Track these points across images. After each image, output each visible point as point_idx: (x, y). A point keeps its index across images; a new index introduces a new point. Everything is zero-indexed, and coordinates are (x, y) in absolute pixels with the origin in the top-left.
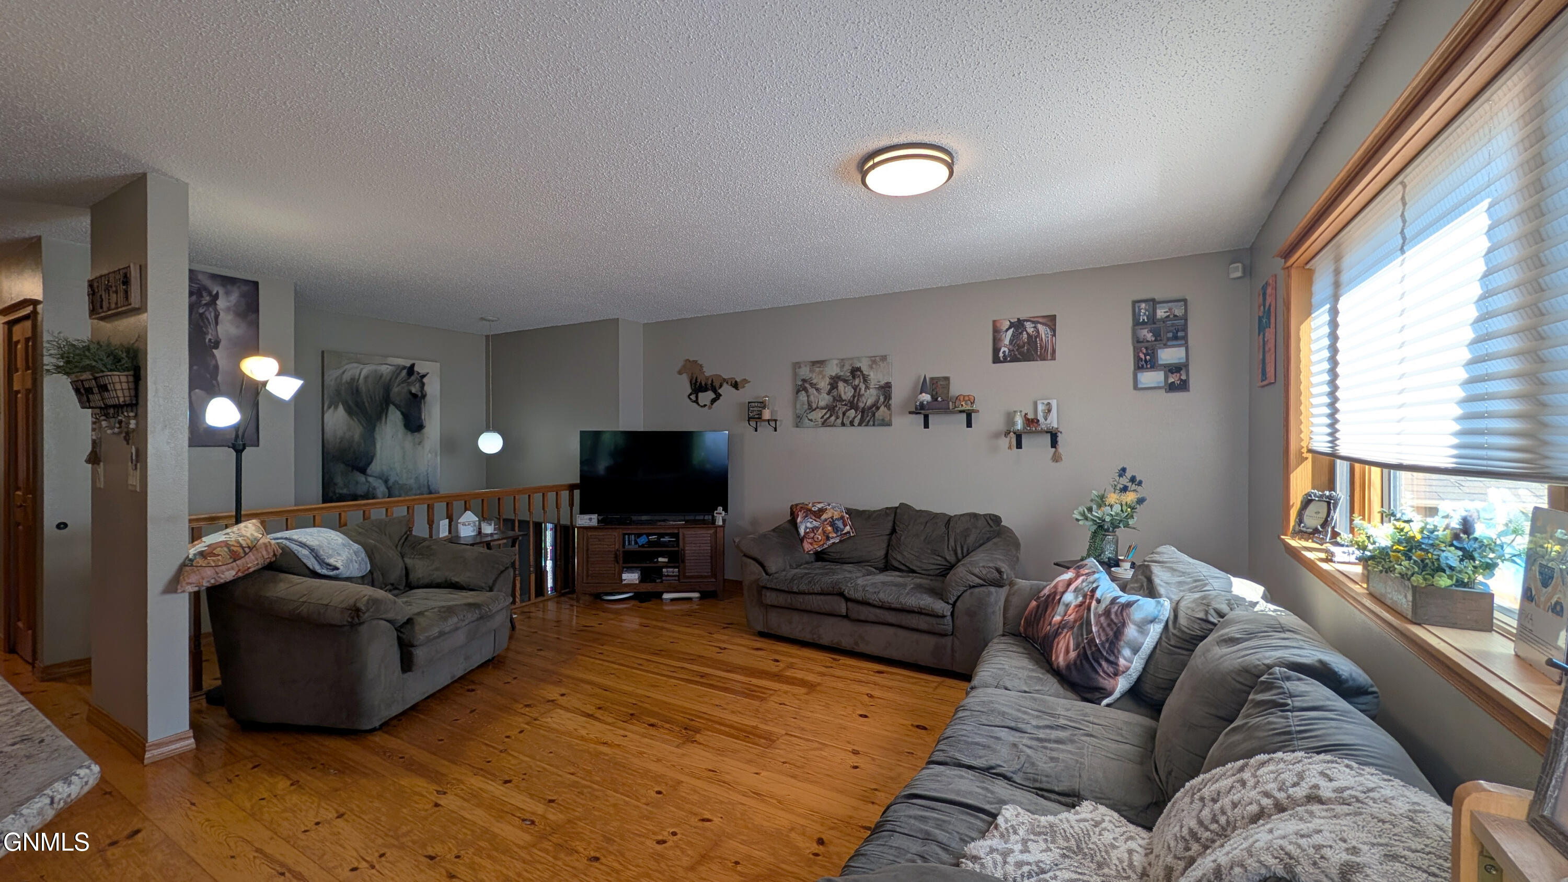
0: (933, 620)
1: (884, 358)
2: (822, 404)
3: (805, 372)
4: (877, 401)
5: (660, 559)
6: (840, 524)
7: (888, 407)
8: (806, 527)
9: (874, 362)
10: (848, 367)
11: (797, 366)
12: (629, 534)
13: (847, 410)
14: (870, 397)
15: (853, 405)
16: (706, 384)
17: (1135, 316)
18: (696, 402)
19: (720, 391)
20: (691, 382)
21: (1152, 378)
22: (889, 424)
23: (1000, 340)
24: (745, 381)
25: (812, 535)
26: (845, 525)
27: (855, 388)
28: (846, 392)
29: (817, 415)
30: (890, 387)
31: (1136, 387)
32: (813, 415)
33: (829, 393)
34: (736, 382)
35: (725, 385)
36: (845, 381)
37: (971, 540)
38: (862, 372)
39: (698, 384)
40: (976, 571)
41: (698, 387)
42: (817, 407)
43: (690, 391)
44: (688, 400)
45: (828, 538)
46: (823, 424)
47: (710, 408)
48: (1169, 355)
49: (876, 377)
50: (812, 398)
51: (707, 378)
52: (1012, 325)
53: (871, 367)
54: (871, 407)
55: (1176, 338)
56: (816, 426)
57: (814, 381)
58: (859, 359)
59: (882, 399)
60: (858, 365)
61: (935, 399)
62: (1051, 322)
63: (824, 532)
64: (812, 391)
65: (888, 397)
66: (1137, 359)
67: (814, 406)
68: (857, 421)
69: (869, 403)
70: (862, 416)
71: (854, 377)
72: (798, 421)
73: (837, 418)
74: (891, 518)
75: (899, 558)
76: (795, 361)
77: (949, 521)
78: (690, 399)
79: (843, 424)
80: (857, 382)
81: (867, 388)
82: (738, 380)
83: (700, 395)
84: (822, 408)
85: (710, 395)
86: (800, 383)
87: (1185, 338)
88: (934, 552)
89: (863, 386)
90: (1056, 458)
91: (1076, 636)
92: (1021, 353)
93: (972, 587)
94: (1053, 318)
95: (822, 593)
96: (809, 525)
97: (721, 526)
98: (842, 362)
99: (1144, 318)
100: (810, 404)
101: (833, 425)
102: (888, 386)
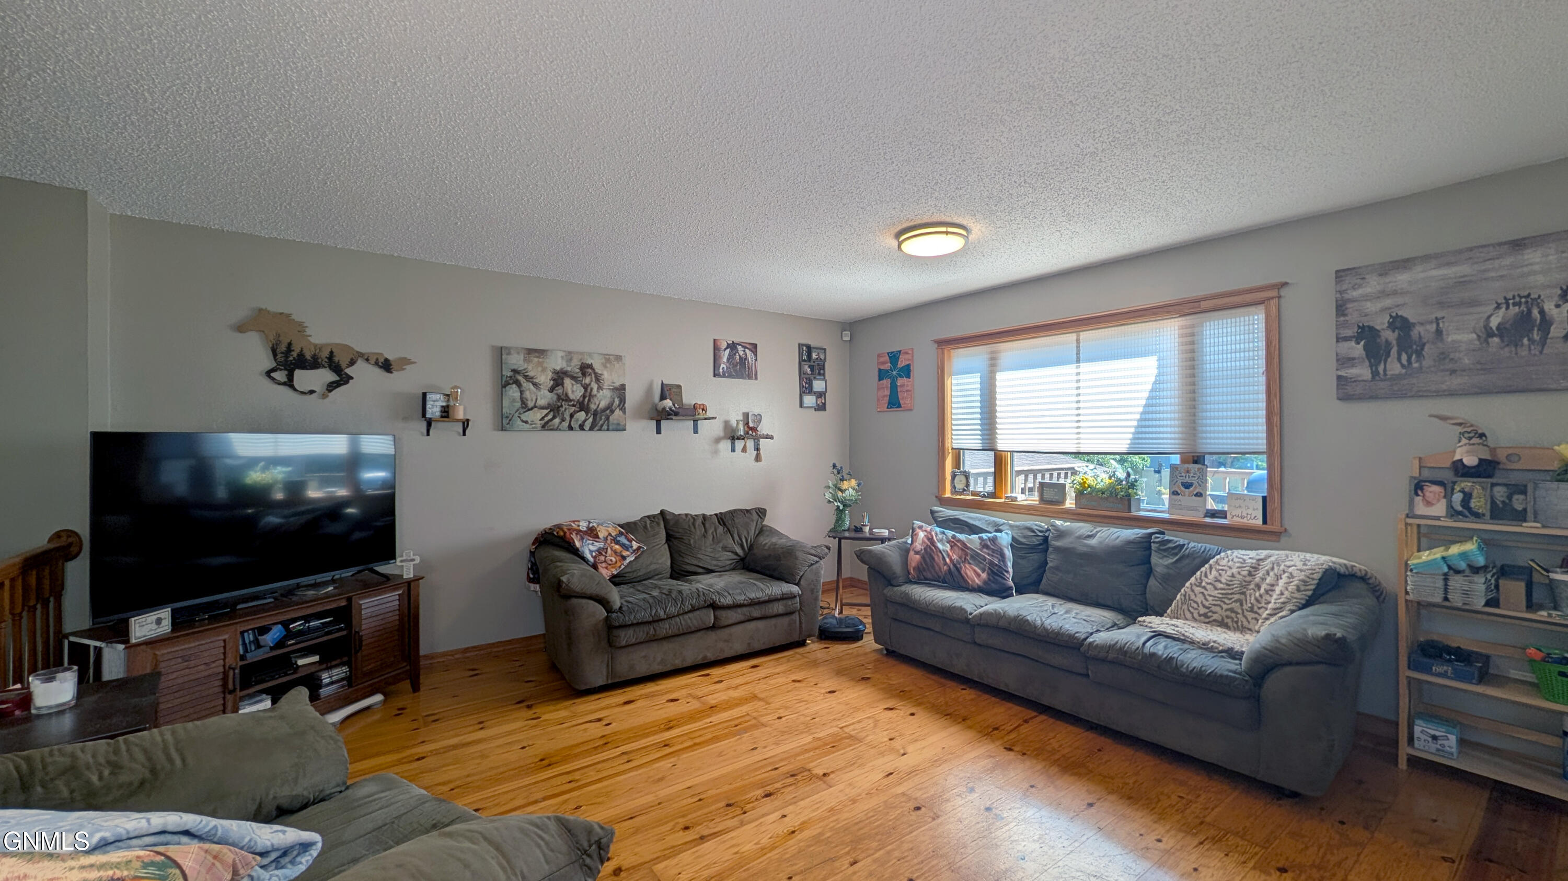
1: (619, 358)
2: (541, 402)
3: (516, 361)
4: (612, 404)
5: (301, 662)
6: (623, 539)
7: (623, 409)
8: (591, 552)
9: (608, 361)
10: (576, 362)
11: (500, 353)
12: (242, 633)
13: (575, 412)
15: (582, 406)
16: (314, 357)
17: (801, 355)
19: (349, 371)
20: (273, 349)
21: (810, 400)
22: (621, 428)
23: (720, 357)
24: (405, 362)
25: (602, 558)
26: (631, 542)
27: (586, 387)
28: (574, 391)
29: (536, 416)
30: (624, 389)
31: (801, 406)
32: (528, 416)
33: (551, 390)
34: (387, 360)
35: (360, 363)
36: (574, 378)
38: (593, 369)
39: (295, 354)
40: (813, 552)
41: (293, 361)
42: (535, 406)
43: (269, 363)
44: (266, 382)
45: (624, 558)
46: (543, 427)
47: (324, 396)
48: (818, 385)
49: (610, 377)
50: (527, 394)
51: (319, 347)
52: (728, 346)
53: (604, 366)
54: (604, 410)
55: (819, 374)
56: (533, 430)
57: (531, 374)
58: (590, 355)
59: (617, 401)
60: (589, 362)
61: (674, 406)
62: (754, 348)
63: (615, 552)
64: (526, 385)
65: (623, 400)
66: (801, 386)
67: (530, 404)
68: (588, 425)
69: (603, 405)
70: (594, 420)
71: (584, 374)
72: (504, 423)
74: (660, 524)
76: (500, 344)
77: (722, 519)
78: (273, 379)
79: (571, 428)
80: (587, 380)
82: (390, 358)
83: (298, 373)
84: (542, 408)
85: (326, 376)
86: (509, 374)
87: (824, 375)
89: (595, 386)
90: (759, 460)
91: (977, 565)
92: (735, 371)
93: (812, 565)
94: (755, 346)
95: (693, 609)
96: (592, 548)
97: (417, 579)
98: (569, 356)
99: (805, 357)
100: (523, 402)
101: (557, 429)
102: (623, 387)
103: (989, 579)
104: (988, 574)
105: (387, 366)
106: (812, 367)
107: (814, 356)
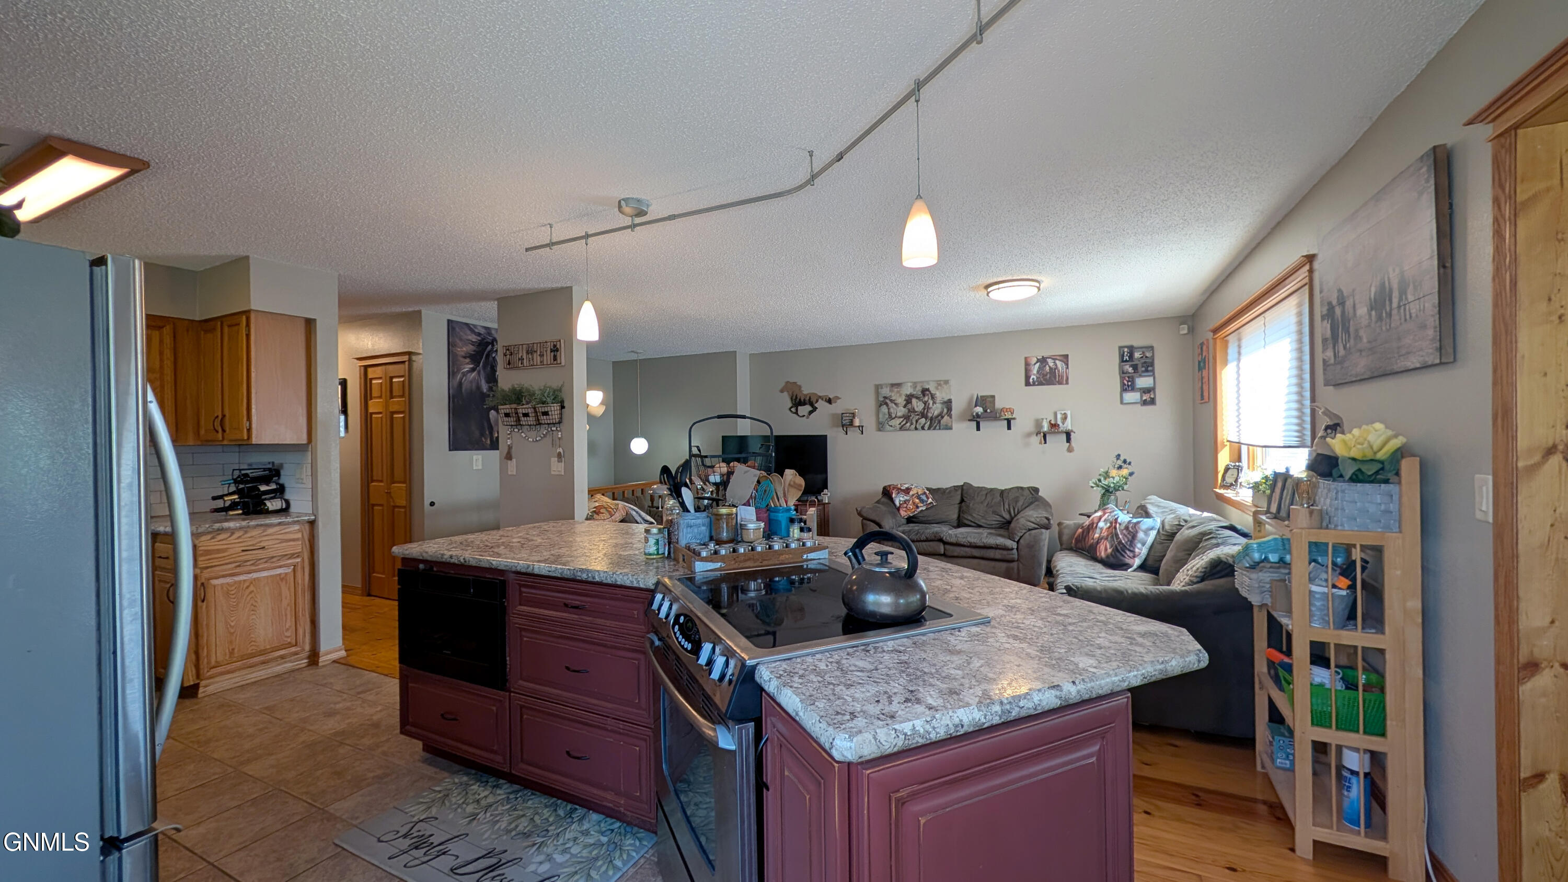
0: (1005, 552)
1: (946, 382)
2: (899, 414)
3: (885, 391)
4: (942, 412)
6: (924, 497)
7: (950, 416)
8: (900, 501)
9: (939, 385)
10: (919, 388)
11: (878, 387)
13: (919, 419)
14: (936, 409)
15: (923, 415)
16: (804, 400)
17: (1122, 356)
18: (796, 413)
19: (816, 405)
20: (792, 399)
21: (1131, 397)
22: (951, 428)
23: (1030, 370)
24: (837, 398)
25: (905, 505)
26: (928, 498)
27: (925, 403)
28: (918, 406)
29: (896, 422)
30: (951, 402)
31: (1122, 403)
32: (892, 423)
33: (905, 407)
34: (829, 398)
35: (820, 400)
36: (917, 398)
37: (1020, 503)
38: (930, 392)
39: (798, 399)
40: (1033, 520)
41: (798, 403)
42: (896, 417)
43: (790, 405)
45: (918, 507)
46: (901, 428)
47: (808, 418)
48: (1143, 382)
49: (941, 395)
50: (892, 410)
51: (806, 395)
52: (1038, 361)
53: (937, 389)
54: (937, 417)
55: (1147, 371)
56: (895, 430)
57: (893, 398)
58: (928, 382)
59: (945, 410)
60: (927, 387)
61: (985, 411)
62: (1065, 359)
63: (914, 503)
64: (891, 405)
65: (950, 409)
66: (1123, 384)
67: (893, 416)
68: (927, 426)
69: (936, 413)
70: (931, 423)
71: (924, 395)
72: (880, 427)
73: (912, 424)
74: (959, 492)
75: (970, 518)
76: (877, 383)
77: (1002, 492)
78: (791, 411)
79: (916, 429)
80: (926, 399)
81: (934, 403)
82: (831, 397)
83: (799, 408)
84: (900, 417)
85: (808, 408)
86: (882, 399)
87: (1153, 371)
88: (995, 513)
89: (931, 402)
90: (1070, 450)
91: (1110, 542)
92: (1045, 380)
93: (1030, 530)
94: (1066, 356)
95: (927, 540)
96: (901, 499)
97: (829, 503)
98: (915, 385)
99: (1126, 358)
100: (890, 414)
101: (908, 430)
102: (950, 401)
103: (1111, 554)
104: (1113, 550)
105: (829, 401)
106: (1135, 368)
107: (1137, 355)
